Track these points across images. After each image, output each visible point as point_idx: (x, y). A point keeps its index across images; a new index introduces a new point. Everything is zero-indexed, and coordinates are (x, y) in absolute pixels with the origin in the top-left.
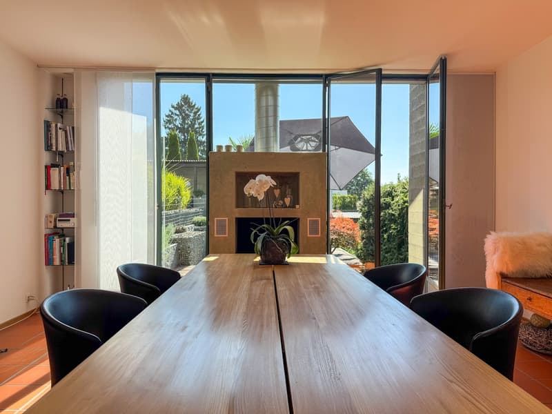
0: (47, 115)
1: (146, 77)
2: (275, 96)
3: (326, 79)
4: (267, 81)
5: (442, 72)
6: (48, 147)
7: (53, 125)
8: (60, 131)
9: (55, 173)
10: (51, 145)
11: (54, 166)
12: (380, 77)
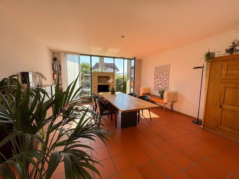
0: (52, 62)
1: (78, 55)
2: (103, 60)
3: (114, 58)
4: (102, 57)
5: (135, 59)
6: (53, 69)
7: (54, 64)
8: (56, 66)
9: (55, 75)
10: (54, 69)
11: (55, 74)
12: (124, 59)
